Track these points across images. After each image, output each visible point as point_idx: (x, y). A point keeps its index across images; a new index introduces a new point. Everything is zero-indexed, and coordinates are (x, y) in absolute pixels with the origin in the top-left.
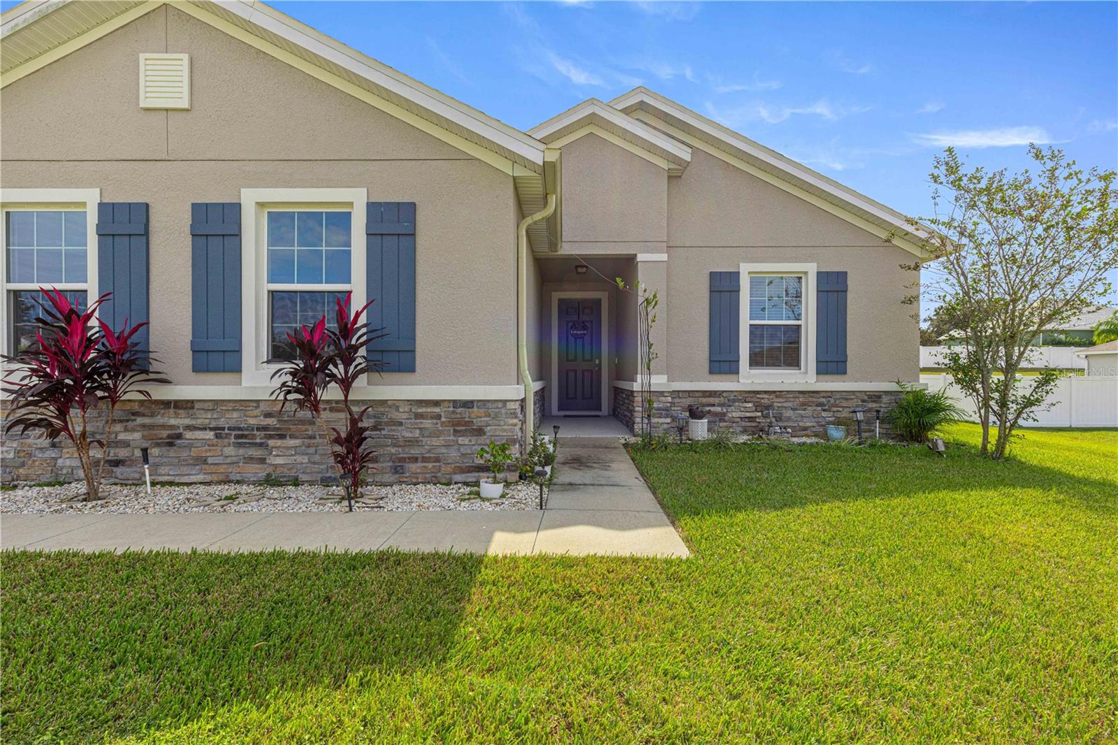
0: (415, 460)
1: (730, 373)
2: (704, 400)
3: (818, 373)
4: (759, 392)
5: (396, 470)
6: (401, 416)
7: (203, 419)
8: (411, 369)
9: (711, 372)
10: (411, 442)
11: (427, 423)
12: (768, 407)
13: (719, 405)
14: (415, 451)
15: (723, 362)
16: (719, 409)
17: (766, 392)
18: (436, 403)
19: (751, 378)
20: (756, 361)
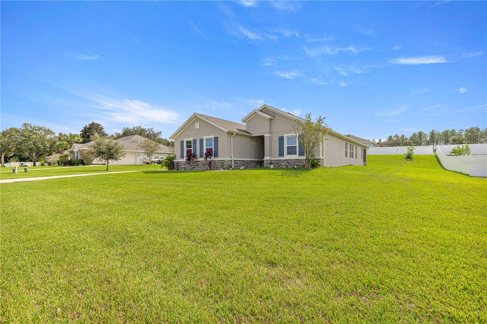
0: (218, 167)
1: (282, 156)
2: (278, 162)
3: (299, 155)
4: (288, 160)
5: (216, 168)
6: (217, 162)
7: (201, 163)
8: (218, 156)
9: (279, 156)
10: (218, 165)
11: (219, 163)
12: (289, 163)
13: (281, 162)
14: (218, 166)
15: (281, 154)
16: (280, 163)
17: (289, 160)
18: (220, 160)
19: (287, 157)
20: (288, 154)
